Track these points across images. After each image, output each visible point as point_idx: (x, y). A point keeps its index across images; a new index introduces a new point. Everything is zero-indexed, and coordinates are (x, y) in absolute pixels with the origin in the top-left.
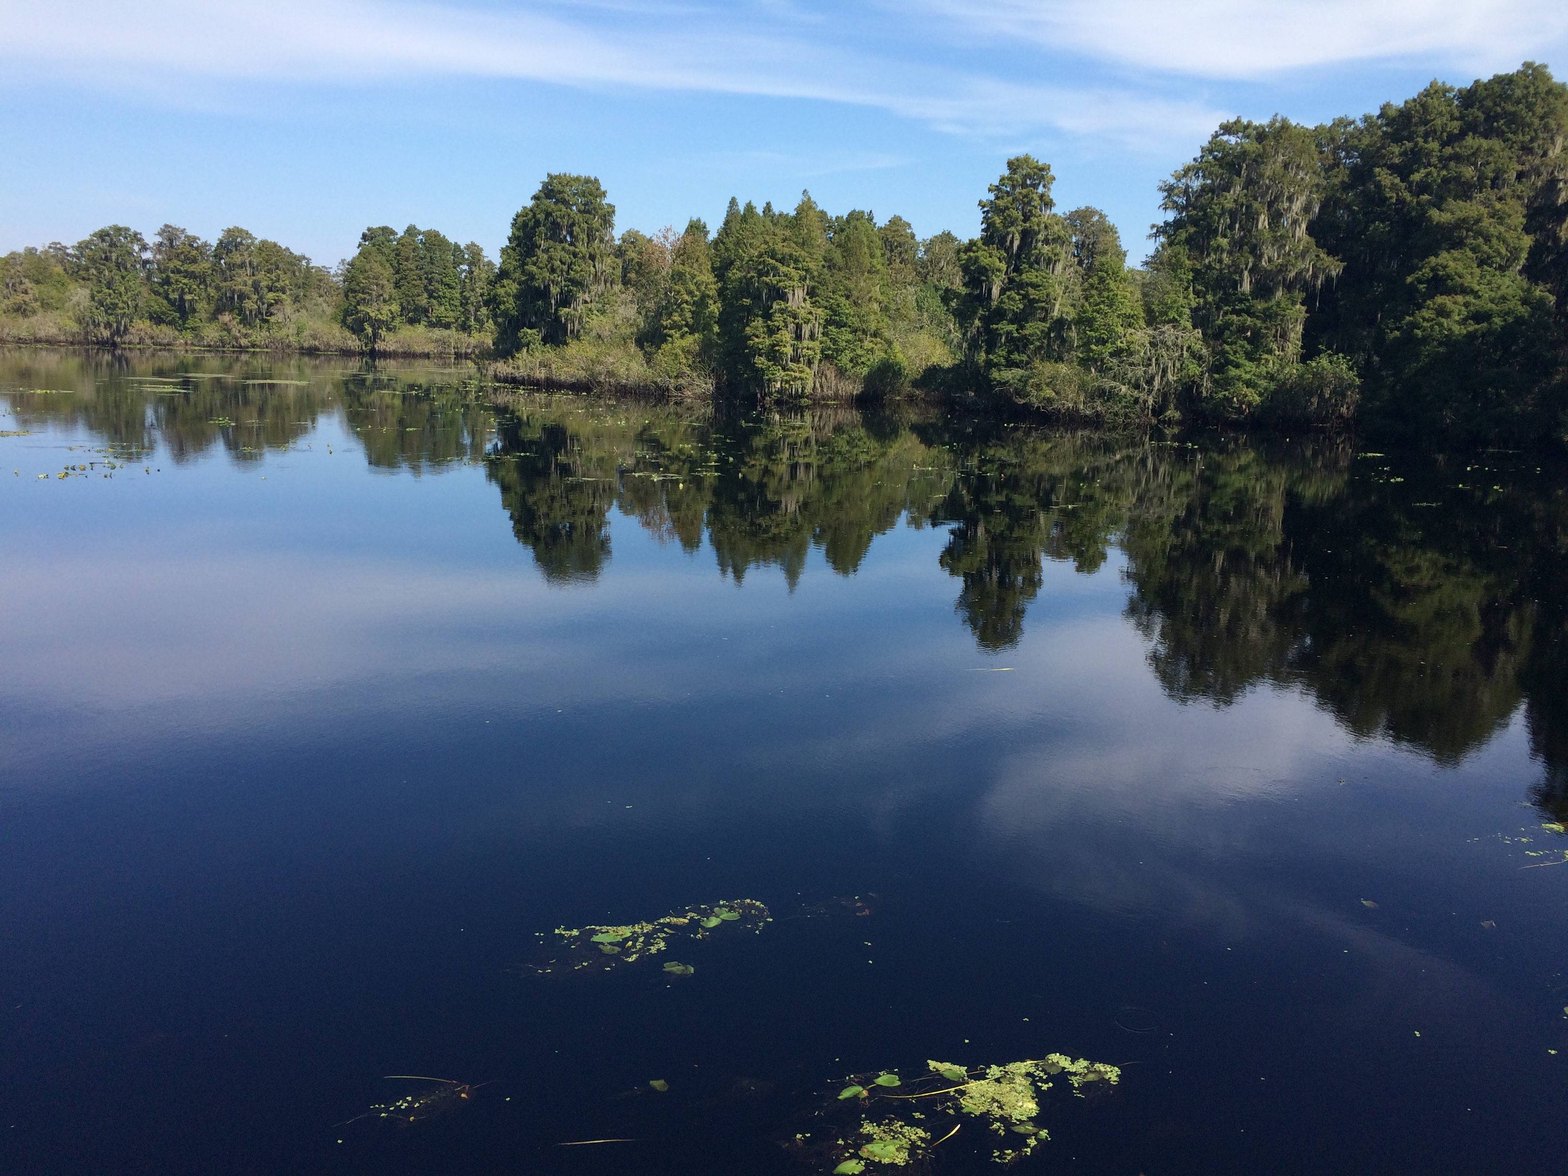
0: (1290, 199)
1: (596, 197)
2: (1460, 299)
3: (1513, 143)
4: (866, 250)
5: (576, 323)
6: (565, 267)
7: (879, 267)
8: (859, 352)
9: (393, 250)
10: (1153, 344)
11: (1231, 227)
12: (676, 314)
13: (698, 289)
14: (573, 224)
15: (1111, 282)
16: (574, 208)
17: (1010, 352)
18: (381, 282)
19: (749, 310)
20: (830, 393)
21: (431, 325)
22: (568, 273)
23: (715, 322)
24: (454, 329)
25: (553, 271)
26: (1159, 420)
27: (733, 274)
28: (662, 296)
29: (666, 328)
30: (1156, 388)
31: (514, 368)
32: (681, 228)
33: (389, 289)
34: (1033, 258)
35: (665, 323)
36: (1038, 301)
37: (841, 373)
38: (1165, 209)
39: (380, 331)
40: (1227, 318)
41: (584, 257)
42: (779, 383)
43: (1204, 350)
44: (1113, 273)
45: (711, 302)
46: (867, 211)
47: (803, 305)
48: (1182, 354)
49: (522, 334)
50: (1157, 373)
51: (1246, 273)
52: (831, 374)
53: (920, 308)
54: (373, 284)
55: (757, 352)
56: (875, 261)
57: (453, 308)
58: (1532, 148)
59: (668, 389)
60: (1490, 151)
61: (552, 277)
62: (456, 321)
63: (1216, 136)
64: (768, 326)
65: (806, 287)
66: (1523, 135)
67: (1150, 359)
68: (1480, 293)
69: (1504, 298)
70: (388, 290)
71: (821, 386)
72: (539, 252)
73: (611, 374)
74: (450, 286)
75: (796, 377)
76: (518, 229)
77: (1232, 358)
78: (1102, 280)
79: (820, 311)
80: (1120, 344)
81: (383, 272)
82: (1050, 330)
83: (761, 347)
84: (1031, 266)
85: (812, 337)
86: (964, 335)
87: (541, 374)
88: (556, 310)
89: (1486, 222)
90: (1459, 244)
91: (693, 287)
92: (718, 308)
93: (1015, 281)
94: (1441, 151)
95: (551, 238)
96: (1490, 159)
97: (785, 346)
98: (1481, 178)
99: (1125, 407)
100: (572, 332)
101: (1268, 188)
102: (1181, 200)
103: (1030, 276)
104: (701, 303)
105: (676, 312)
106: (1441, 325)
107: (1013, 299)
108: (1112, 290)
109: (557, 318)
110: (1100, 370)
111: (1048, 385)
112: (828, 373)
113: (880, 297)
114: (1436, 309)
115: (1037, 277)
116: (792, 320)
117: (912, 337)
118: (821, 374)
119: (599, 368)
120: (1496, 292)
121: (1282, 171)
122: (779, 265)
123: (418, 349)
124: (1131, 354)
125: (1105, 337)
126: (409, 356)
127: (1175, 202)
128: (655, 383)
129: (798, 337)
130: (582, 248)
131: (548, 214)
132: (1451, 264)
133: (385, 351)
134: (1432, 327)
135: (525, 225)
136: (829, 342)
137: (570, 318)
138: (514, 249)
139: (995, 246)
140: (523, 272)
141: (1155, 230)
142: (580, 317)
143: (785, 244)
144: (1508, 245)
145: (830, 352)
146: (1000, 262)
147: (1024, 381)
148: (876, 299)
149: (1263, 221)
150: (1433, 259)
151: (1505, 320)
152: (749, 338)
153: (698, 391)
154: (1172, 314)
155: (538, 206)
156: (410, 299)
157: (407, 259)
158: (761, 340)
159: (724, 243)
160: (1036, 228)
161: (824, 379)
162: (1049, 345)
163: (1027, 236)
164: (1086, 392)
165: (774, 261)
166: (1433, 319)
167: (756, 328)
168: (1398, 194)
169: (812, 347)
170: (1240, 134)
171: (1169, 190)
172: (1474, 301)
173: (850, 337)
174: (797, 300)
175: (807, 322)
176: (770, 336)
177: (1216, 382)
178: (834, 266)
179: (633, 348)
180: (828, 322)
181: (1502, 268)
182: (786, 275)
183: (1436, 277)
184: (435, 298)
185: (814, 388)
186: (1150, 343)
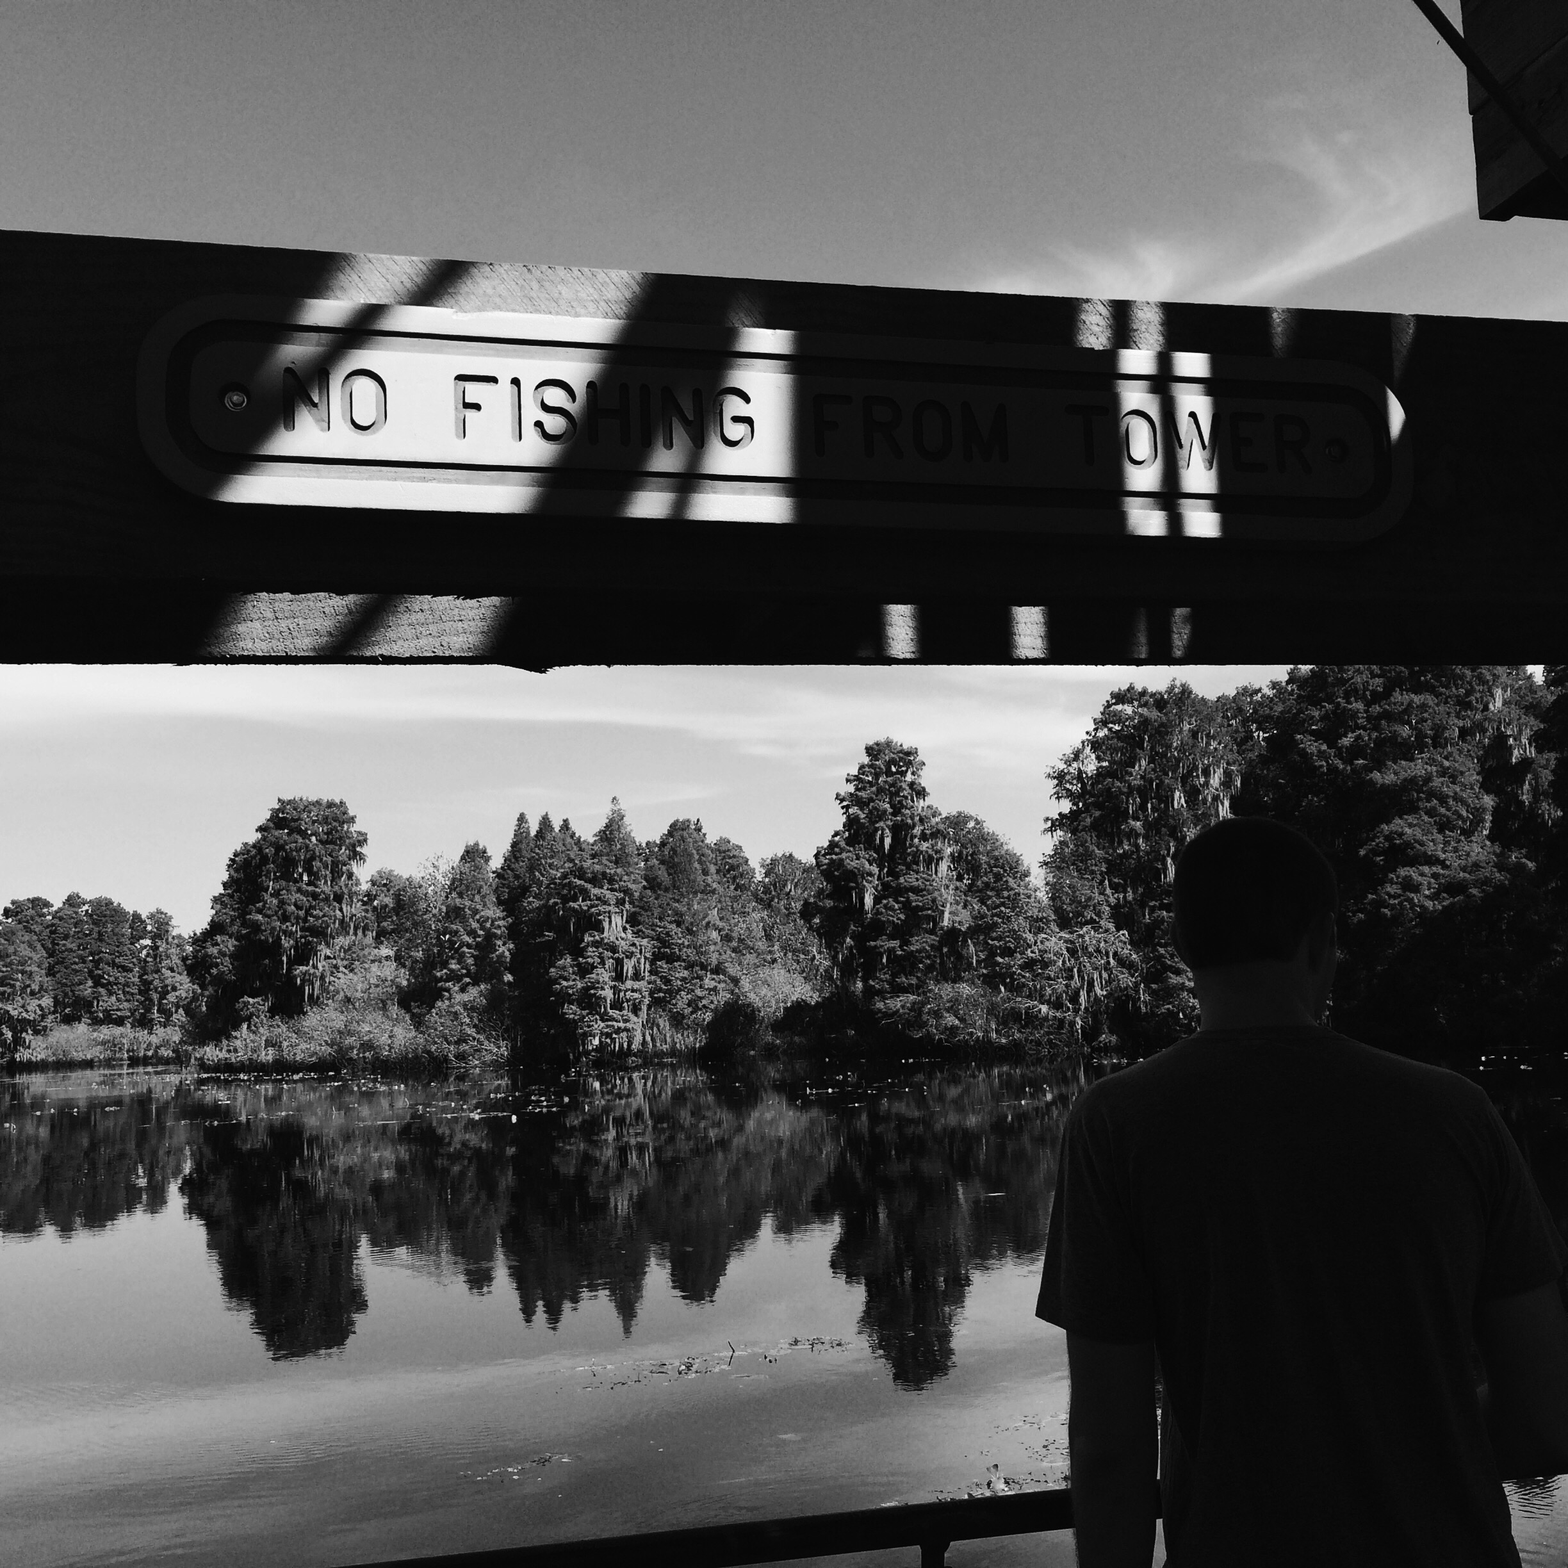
0: (1206, 773)
1: (343, 823)
2: (1426, 869)
3: (1447, 697)
4: (696, 865)
5: (317, 984)
6: (302, 913)
7: (715, 885)
8: (699, 992)
9: (47, 927)
10: (1072, 952)
11: (1143, 807)
12: (453, 961)
13: (482, 928)
14: (313, 858)
15: (1010, 880)
16: (313, 839)
17: (894, 975)
18: (28, 969)
19: (550, 946)
20: (665, 1048)
21: (96, 1022)
22: (305, 920)
23: (506, 969)
24: (129, 1025)
25: (285, 918)
26: (1092, 1048)
27: (530, 903)
28: (434, 941)
29: (441, 979)
30: (1083, 1007)
31: (229, 1051)
32: (453, 856)
33: (40, 977)
34: (909, 858)
35: (438, 974)
36: (923, 909)
37: (677, 1021)
38: (1058, 798)
39: (24, 1035)
40: (1155, 915)
41: (327, 899)
42: (597, 1038)
43: (1134, 956)
44: (1011, 869)
45: (499, 943)
46: (694, 819)
47: (623, 935)
48: (1108, 963)
49: (241, 1005)
50: (1082, 987)
51: (1169, 860)
52: (664, 1023)
53: (768, 937)
54: (18, 971)
55: (565, 997)
56: (709, 880)
57: (128, 997)
58: (1470, 702)
59: (446, 1059)
60: (1423, 707)
61: (284, 927)
62: (132, 1014)
63: (1109, 705)
64: (579, 965)
65: (625, 913)
66: (1457, 689)
67: (1071, 970)
68: (1448, 863)
69: (1476, 865)
70: (37, 979)
71: (653, 1039)
72: (267, 897)
73: (367, 1046)
74: (125, 969)
75: (619, 1028)
76: (236, 870)
77: (1169, 963)
78: (998, 877)
79: (645, 942)
80: (1030, 955)
81: (33, 955)
82: (942, 943)
83: (571, 992)
84: (909, 868)
85: (637, 976)
86: (834, 958)
87: (267, 1056)
88: (289, 970)
89: (1437, 782)
90: (1413, 809)
91: (475, 925)
92: (509, 950)
93: (891, 887)
94: (1366, 711)
95: (282, 878)
96: (1426, 715)
97: (603, 989)
98: (1420, 735)
99: (1048, 1033)
100: (311, 996)
101: (1178, 760)
102: (1075, 787)
103: (910, 879)
104: (486, 945)
105: (453, 959)
106: (1410, 901)
107: (892, 909)
108: (1012, 889)
109: (291, 978)
110: (1010, 988)
111: (948, 1011)
112: (661, 1022)
113: (721, 924)
114: (1401, 883)
115: (917, 880)
116: (610, 954)
117: (764, 973)
118: (651, 1024)
119: (350, 1041)
120: (1466, 859)
121: (1191, 742)
122: (588, 886)
123: (78, 1056)
124: (1046, 965)
125: (1012, 946)
126: (64, 1065)
127: (1068, 790)
128: (429, 1052)
129: (619, 976)
130: (325, 888)
131: (279, 847)
132: (1408, 830)
133: (30, 1062)
134: (1401, 903)
135: (246, 864)
136: (658, 982)
137: (307, 979)
138: (231, 896)
139: (862, 846)
140: (244, 924)
141: (1049, 824)
142: (322, 978)
143: (596, 860)
144: (1468, 806)
145: (662, 995)
146: (871, 864)
147: (917, 1008)
148: (714, 925)
149: (1179, 799)
150: (1385, 827)
151: (1483, 891)
152: (556, 981)
153: (488, 1058)
154: (1089, 914)
155: (264, 838)
156: (68, 989)
157: (66, 937)
158: (571, 983)
159: (512, 870)
160: (909, 821)
161: (655, 1029)
162: (942, 963)
163: (900, 831)
164: (997, 1017)
165: (582, 882)
166: (1399, 896)
167: (564, 968)
168: (1327, 762)
169: (638, 989)
170: (1136, 703)
171: (1060, 777)
172: (1442, 871)
173: (686, 973)
174: (615, 928)
175: (630, 955)
176: (582, 977)
177: (1153, 993)
178: (659, 885)
179: (394, 1010)
180: (656, 957)
181: (1468, 833)
182: (599, 899)
183: (1393, 846)
184: (103, 986)
185: (644, 1043)
186: (1068, 949)
